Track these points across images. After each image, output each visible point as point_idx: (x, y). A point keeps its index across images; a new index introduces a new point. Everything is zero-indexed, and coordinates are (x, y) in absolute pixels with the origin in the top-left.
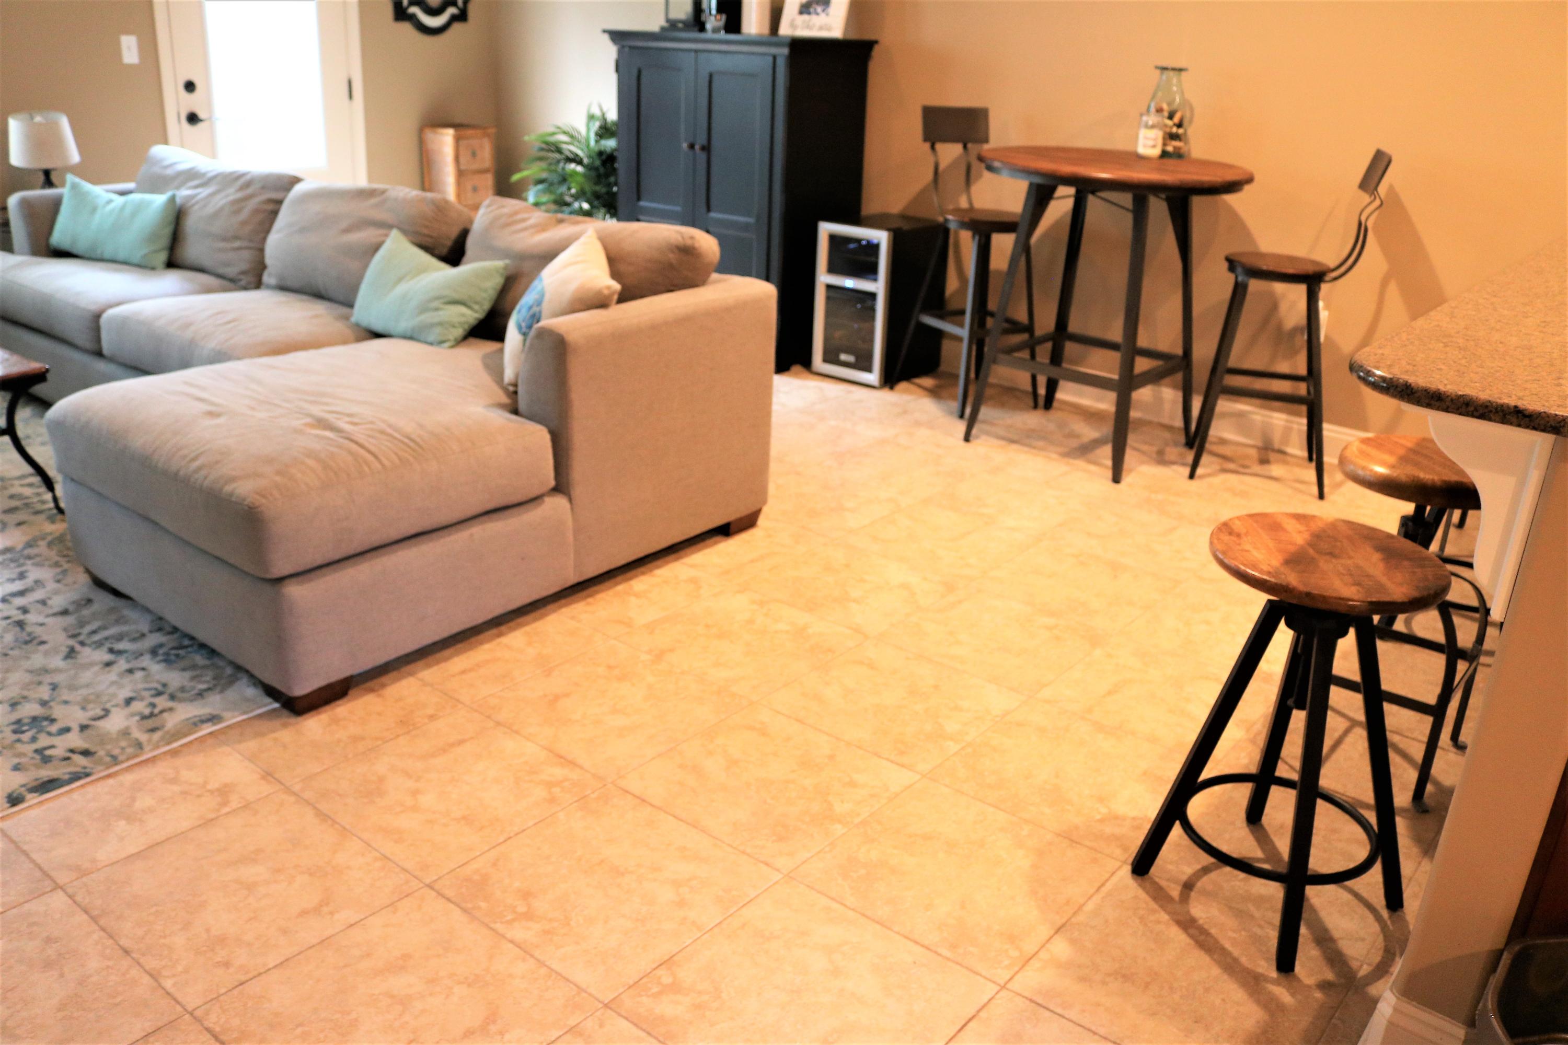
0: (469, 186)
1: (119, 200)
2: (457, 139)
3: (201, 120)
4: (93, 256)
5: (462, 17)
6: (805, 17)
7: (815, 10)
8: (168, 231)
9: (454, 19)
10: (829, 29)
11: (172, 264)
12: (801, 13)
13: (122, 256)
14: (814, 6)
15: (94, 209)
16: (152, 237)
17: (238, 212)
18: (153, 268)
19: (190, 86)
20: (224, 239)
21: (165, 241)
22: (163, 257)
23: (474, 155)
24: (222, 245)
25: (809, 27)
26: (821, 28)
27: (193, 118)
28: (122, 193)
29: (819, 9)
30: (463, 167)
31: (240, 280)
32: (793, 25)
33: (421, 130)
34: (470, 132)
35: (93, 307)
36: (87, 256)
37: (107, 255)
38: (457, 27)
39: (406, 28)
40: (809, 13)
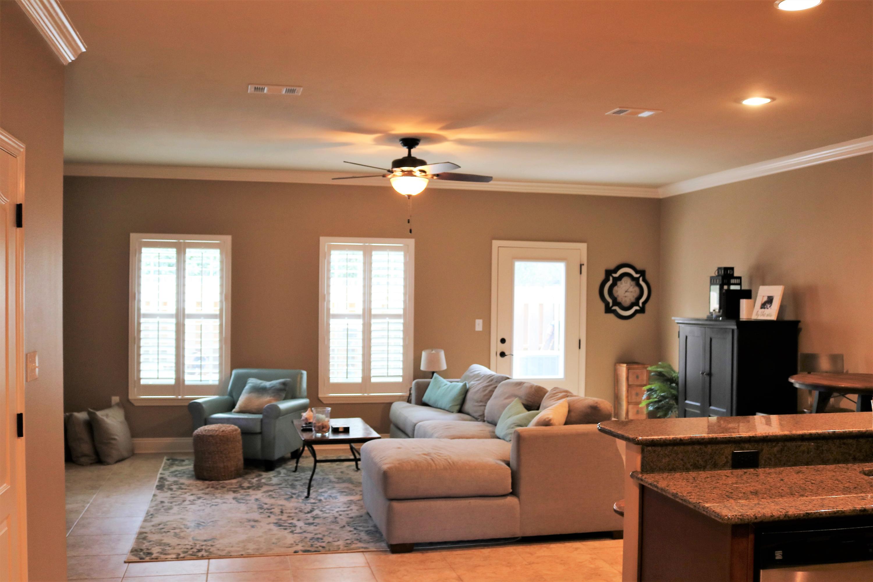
0: (634, 392)
1: (449, 383)
2: (628, 369)
3: (506, 355)
4: (435, 406)
5: (642, 310)
6: (763, 310)
7: (767, 306)
8: (461, 397)
9: (636, 312)
10: (771, 316)
11: (460, 411)
12: (761, 308)
13: (443, 407)
14: (767, 304)
15: (439, 387)
16: (455, 400)
17: (484, 391)
18: (453, 412)
19: (503, 341)
20: (477, 402)
21: (459, 402)
22: (457, 408)
23: (637, 377)
24: (476, 404)
25: (763, 315)
26: (768, 315)
27: (503, 354)
28: (451, 382)
29: (768, 306)
30: (630, 383)
31: (479, 419)
32: (757, 314)
33: (615, 365)
34: (636, 366)
35: (415, 421)
36: (433, 406)
37: (439, 406)
38: (638, 316)
39: (611, 316)
40: (764, 308)
